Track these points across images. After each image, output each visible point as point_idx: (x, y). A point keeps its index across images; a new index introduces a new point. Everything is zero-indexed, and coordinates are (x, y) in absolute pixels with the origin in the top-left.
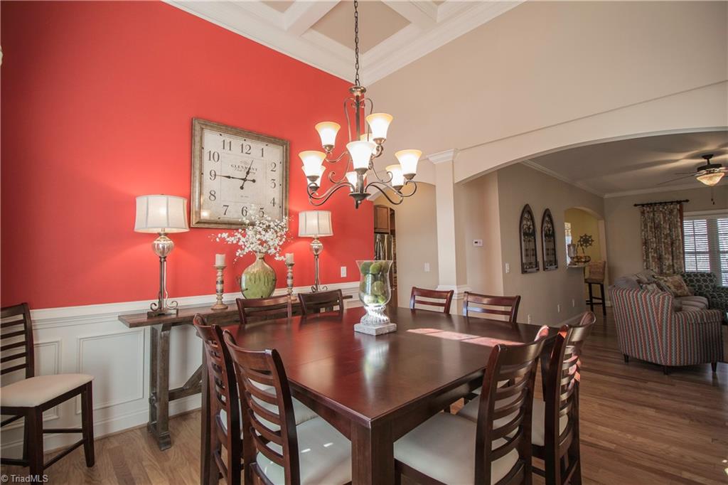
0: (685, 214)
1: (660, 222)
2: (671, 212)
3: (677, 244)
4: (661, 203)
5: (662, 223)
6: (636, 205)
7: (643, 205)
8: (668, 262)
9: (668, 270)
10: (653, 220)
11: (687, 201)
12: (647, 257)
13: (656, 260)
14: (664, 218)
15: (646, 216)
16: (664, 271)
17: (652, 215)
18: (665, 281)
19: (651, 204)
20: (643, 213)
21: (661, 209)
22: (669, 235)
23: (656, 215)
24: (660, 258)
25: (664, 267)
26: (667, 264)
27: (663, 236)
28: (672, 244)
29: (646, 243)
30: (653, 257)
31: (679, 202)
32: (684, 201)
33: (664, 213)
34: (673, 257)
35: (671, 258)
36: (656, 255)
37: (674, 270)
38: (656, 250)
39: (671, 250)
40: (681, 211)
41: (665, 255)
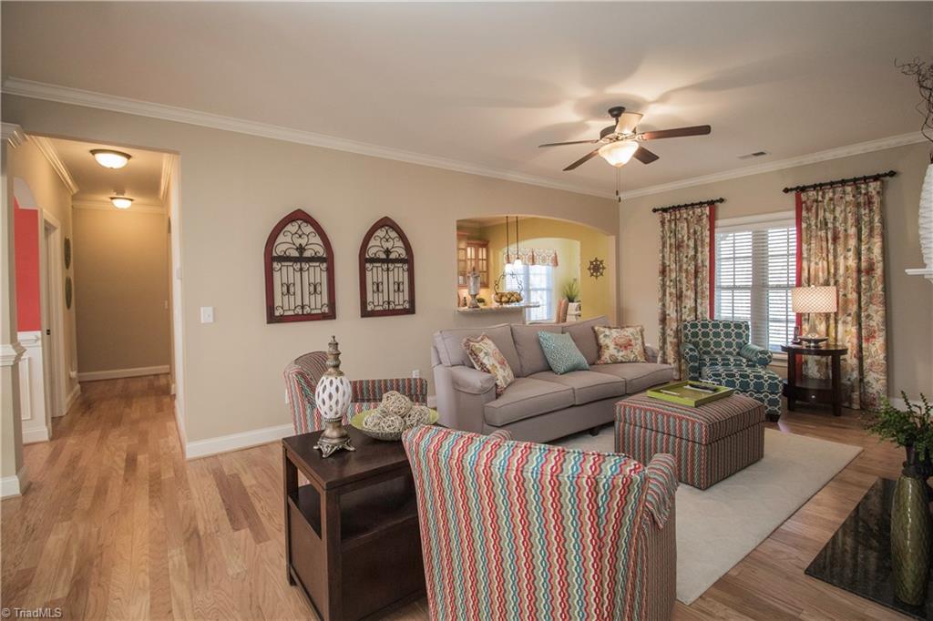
0: (717, 223)
1: (683, 237)
2: (700, 219)
4: (686, 206)
5: (685, 238)
6: (655, 210)
7: (665, 210)
8: (689, 303)
9: (689, 315)
10: (675, 233)
11: (721, 200)
12: (664, 295)
13: (675, 299)
14: (689, 230)
15: (666, 227)
17: (673, 226)
18: (605, 336)
19: (674, 207)
20: (663, 223)
21: (685, 216)
22: (695, 257)
23: (679, 225)
24: (680, 297)
26: (688, 306)
27: (685, 259)
28: (696, 272)
29: (663, 272)
30: (670, 294)
31: (711, 203)
32: (718, 201)
33: (689, 222)
34: (696, 293)
35: (693, 296)
36: (674, 292)
37: (696, 315)
38: (675, 283)
39: (693, 282)
40: (712, 218)
41: (687, 290)
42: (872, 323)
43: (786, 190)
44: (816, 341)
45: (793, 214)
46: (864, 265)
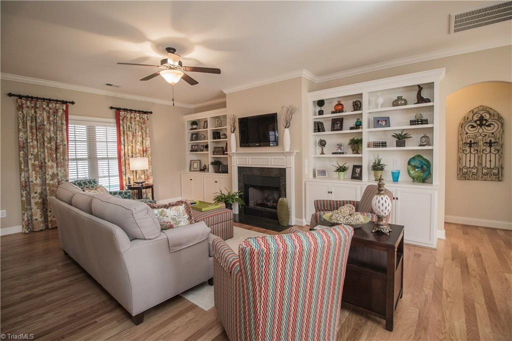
0: (70, 117)
1: (42, 122)
2: (56, 112)
3: (61, 149)
4: (44, 99)
5: (45, 123)
6: (10, 95)
7: (20, 97)
8: (52, 171)
9: (52, 179)
10: (34, 119)
11: (73, 103)
12: (26, 165)
13: (38, 169)
14: (49, 117)
15: (25, 112)
16: (47, 182)
17: (33, 112)
19: (32, 98)
20: (20, 107)
21: (45, 106)
22: (53, 139)
23: (39, 112)
24: (42, 166)
25: (47, 176)
26: (50, 173)
27: (46, 139)
28: (57, 148)
29: (24, 147)
30: (33, 165)
31: (64, 103)
32: (70, 102)
33: (49, 112)
34: (57, 164)
35: (55, 165)
36: (36, 163)
38: (36, 157)
39: (55, 156)
40: (66, 112)
41: (49, 161)
42: (148, 173)
43: (111, 108)
44: (142, 183)
45: (114, 120)
46: (145, 149)
